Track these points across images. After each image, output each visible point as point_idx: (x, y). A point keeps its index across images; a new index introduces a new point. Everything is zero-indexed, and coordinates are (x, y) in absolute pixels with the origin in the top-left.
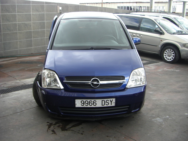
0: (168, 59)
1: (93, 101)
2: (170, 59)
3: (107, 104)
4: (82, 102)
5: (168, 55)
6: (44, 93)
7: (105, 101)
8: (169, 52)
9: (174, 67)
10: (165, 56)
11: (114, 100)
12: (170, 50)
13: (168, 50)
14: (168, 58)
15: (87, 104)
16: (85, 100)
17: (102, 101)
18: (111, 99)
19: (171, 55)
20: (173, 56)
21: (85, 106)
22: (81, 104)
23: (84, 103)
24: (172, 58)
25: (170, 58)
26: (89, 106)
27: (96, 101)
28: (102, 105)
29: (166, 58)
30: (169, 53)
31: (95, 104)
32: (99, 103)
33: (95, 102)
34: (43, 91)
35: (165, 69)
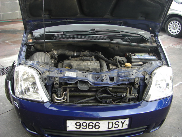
0: (173, 32)
1: (94, 123)
2: (175, 33)
3: (116, 126)
4: (78, 124)
5: (173, 28)
6: (18, 106)
7: (113, 123)
8: (175, 24)
9: (180, 43)
10: (170, 28)
11: (127, 121)
12: (176, 22)
13: (174, 22)
14: (173, 30)
15: (85, 127)
16: (81, 122)
17: (109, 123)
18: (123, 120)
19: (176, 28)
20: (179, 29)
21: (81, 129)
22: (76, 126)
23: (80, 125)
24: (178, 32)
25: (176, 31)
26: (88, 130)
27: (99, 123)
28: (108, 128)
29: (171, 31)
30: (174, 26)
31: (97, 127)
32: (104, 126)
33: (97, 124)
34: (15, 102)
35: (171, 45)
